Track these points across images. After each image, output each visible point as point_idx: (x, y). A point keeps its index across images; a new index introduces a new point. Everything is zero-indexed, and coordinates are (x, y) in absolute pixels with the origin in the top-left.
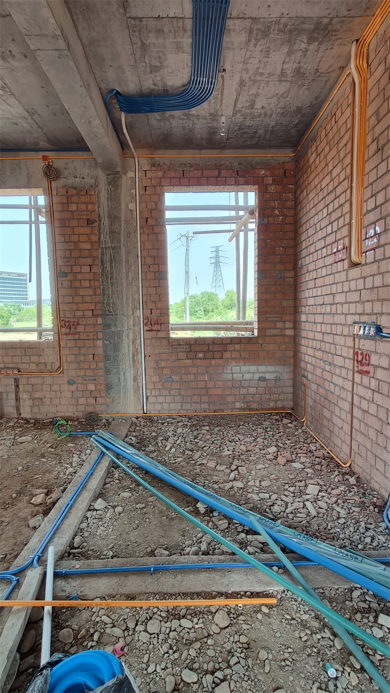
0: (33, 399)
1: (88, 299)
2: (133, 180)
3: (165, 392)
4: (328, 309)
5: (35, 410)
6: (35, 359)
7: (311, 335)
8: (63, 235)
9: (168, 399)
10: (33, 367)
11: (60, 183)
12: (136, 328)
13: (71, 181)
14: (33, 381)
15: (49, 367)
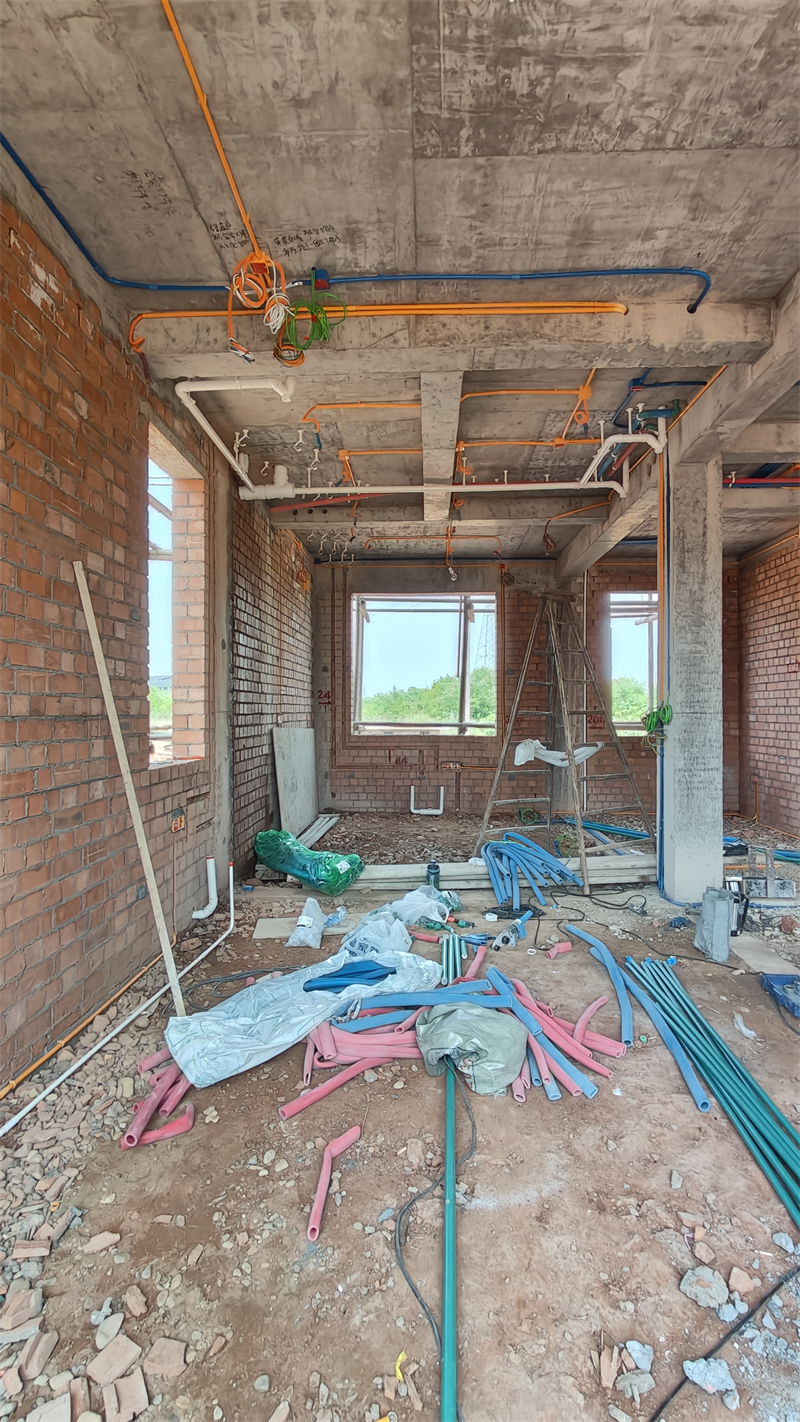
0: (473, 794)
1: (533, 696)
2: (582, 584)
3: (606, 791)
4: (782, 710)
5: (475, 805)
6: (477, 753)
7: (762, 734)
8: (512, 634)
9: (609, 798)
10: (475, 762)
11: (513, 587)
12: (580, 725)
13: (524, 585)
14: (474, 775)
15: (491, 762)
